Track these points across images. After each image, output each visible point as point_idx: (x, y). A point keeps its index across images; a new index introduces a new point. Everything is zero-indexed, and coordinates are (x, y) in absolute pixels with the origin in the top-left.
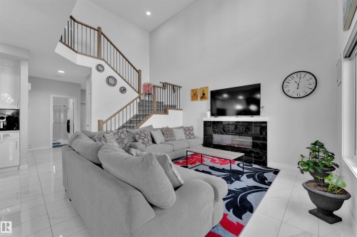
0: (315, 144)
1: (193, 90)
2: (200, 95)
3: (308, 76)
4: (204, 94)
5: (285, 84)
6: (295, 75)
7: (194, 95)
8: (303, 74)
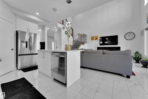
0: (136, 52)
1: (92, 37)
2: (95, 38)
3: (132, 34)
4: (96, 38)
5: (125, 36)
6: (128, 33)
7: (92, 38)
8: (131, 33)
